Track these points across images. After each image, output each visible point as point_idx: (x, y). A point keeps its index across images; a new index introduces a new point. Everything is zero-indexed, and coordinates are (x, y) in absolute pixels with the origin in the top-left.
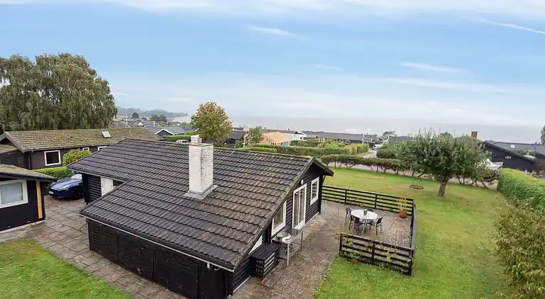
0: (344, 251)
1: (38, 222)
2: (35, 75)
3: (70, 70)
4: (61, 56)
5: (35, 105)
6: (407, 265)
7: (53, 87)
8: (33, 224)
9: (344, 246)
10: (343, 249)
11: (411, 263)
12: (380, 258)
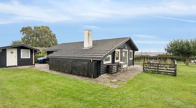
0: (145, 70)
1: (33, 66)
2: (33, 32)
3: (44, 30)
4: (42, 27)
5: (33, 41)
6: (173, 72)
7: (38, 37)
8: (31, 66)
9: (145, 68)
10: (145, 69)
11: (175, 70)
12: (161, 70)
